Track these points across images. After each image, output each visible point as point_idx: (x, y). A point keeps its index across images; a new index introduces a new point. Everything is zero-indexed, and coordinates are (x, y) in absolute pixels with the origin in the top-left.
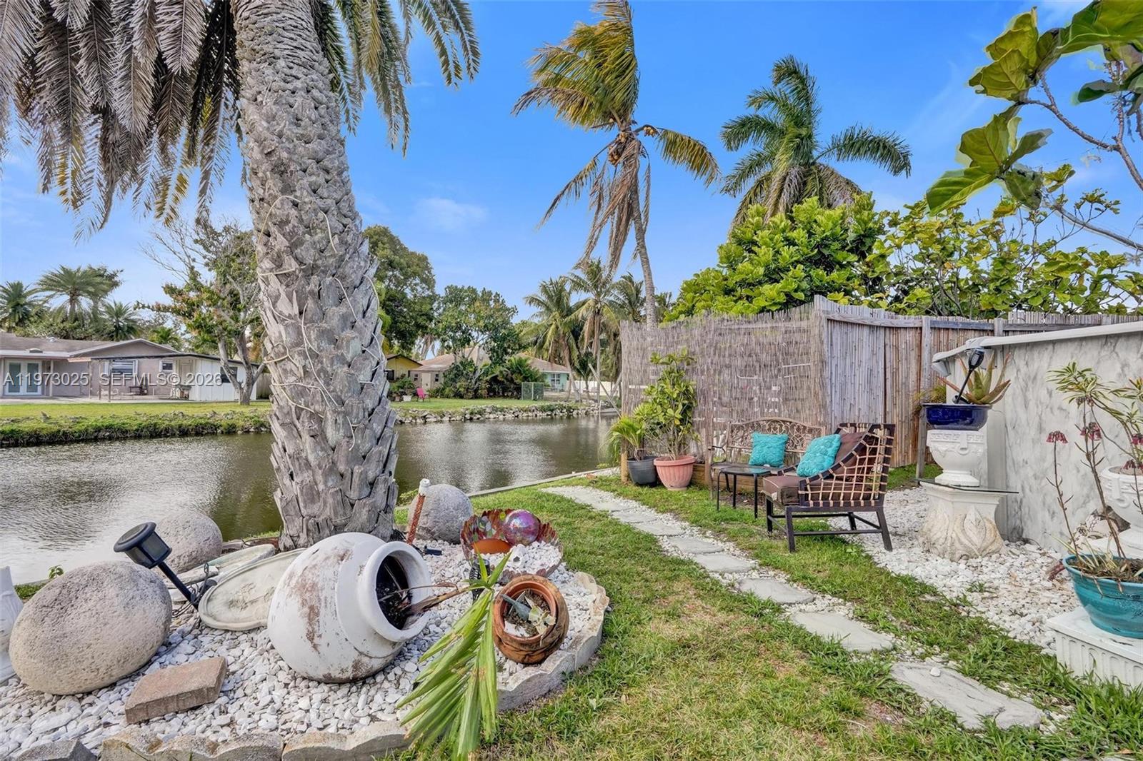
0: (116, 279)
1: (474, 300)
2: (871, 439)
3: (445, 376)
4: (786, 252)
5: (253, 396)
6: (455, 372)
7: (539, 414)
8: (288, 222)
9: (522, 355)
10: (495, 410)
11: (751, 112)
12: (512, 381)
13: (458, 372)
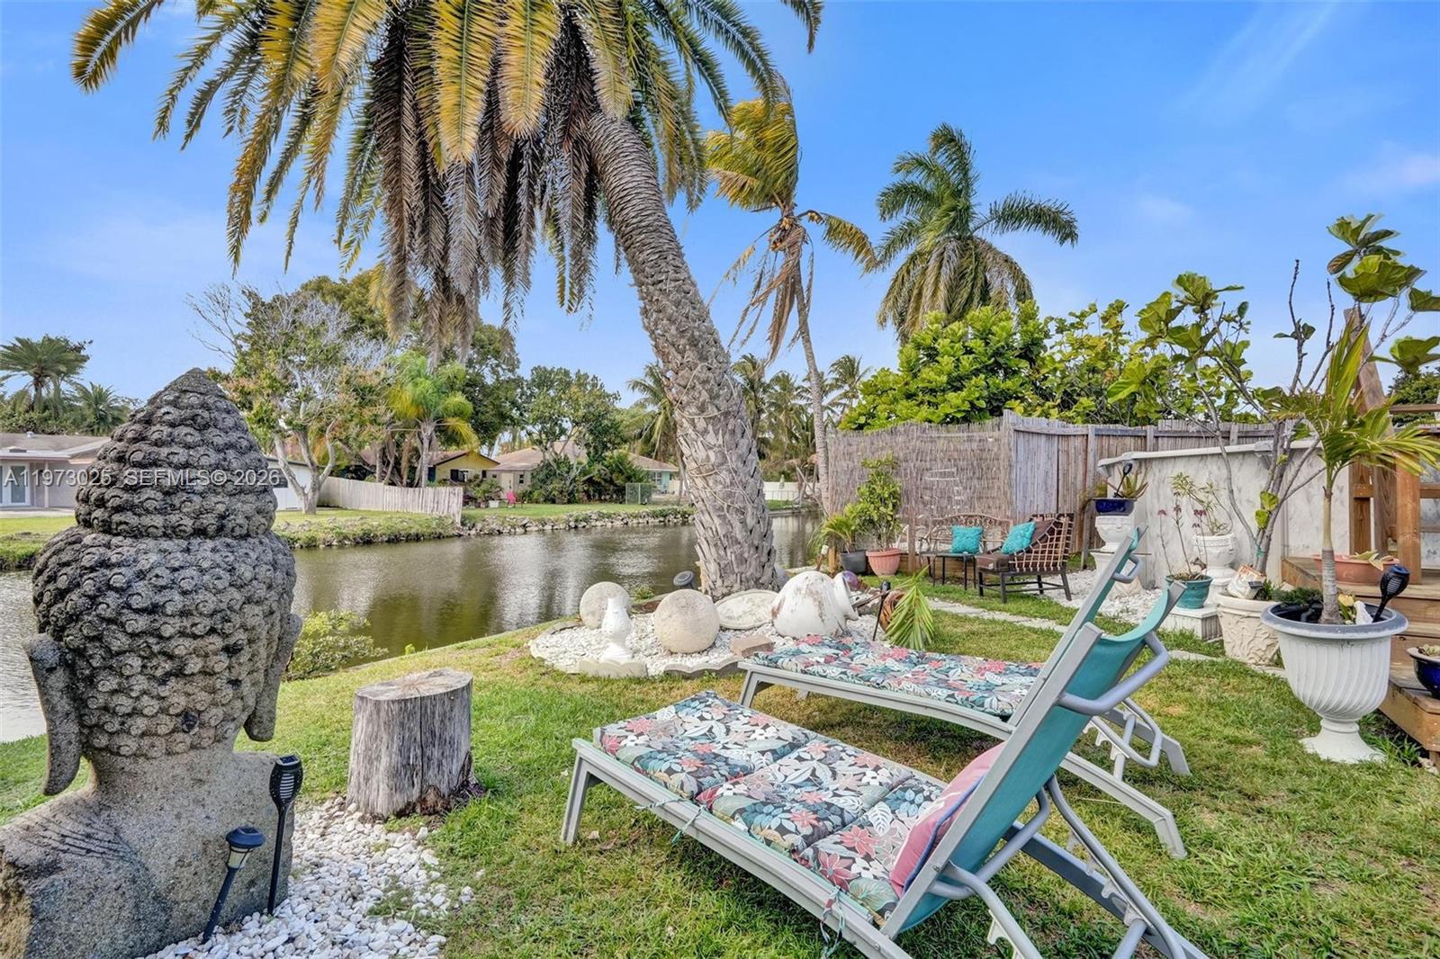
0: (83, 353)
1: (569, 384)
2: (1058, 524)
3: (533, 477)
4: (966, 361)
5: (316, 506)
6: (545, 472)
7: (651, 520)
8: (708, 382)
9: (623, 450)
10: (601, 516)
11: (898, 179)
12: (611, 482)
13: (548, 472)
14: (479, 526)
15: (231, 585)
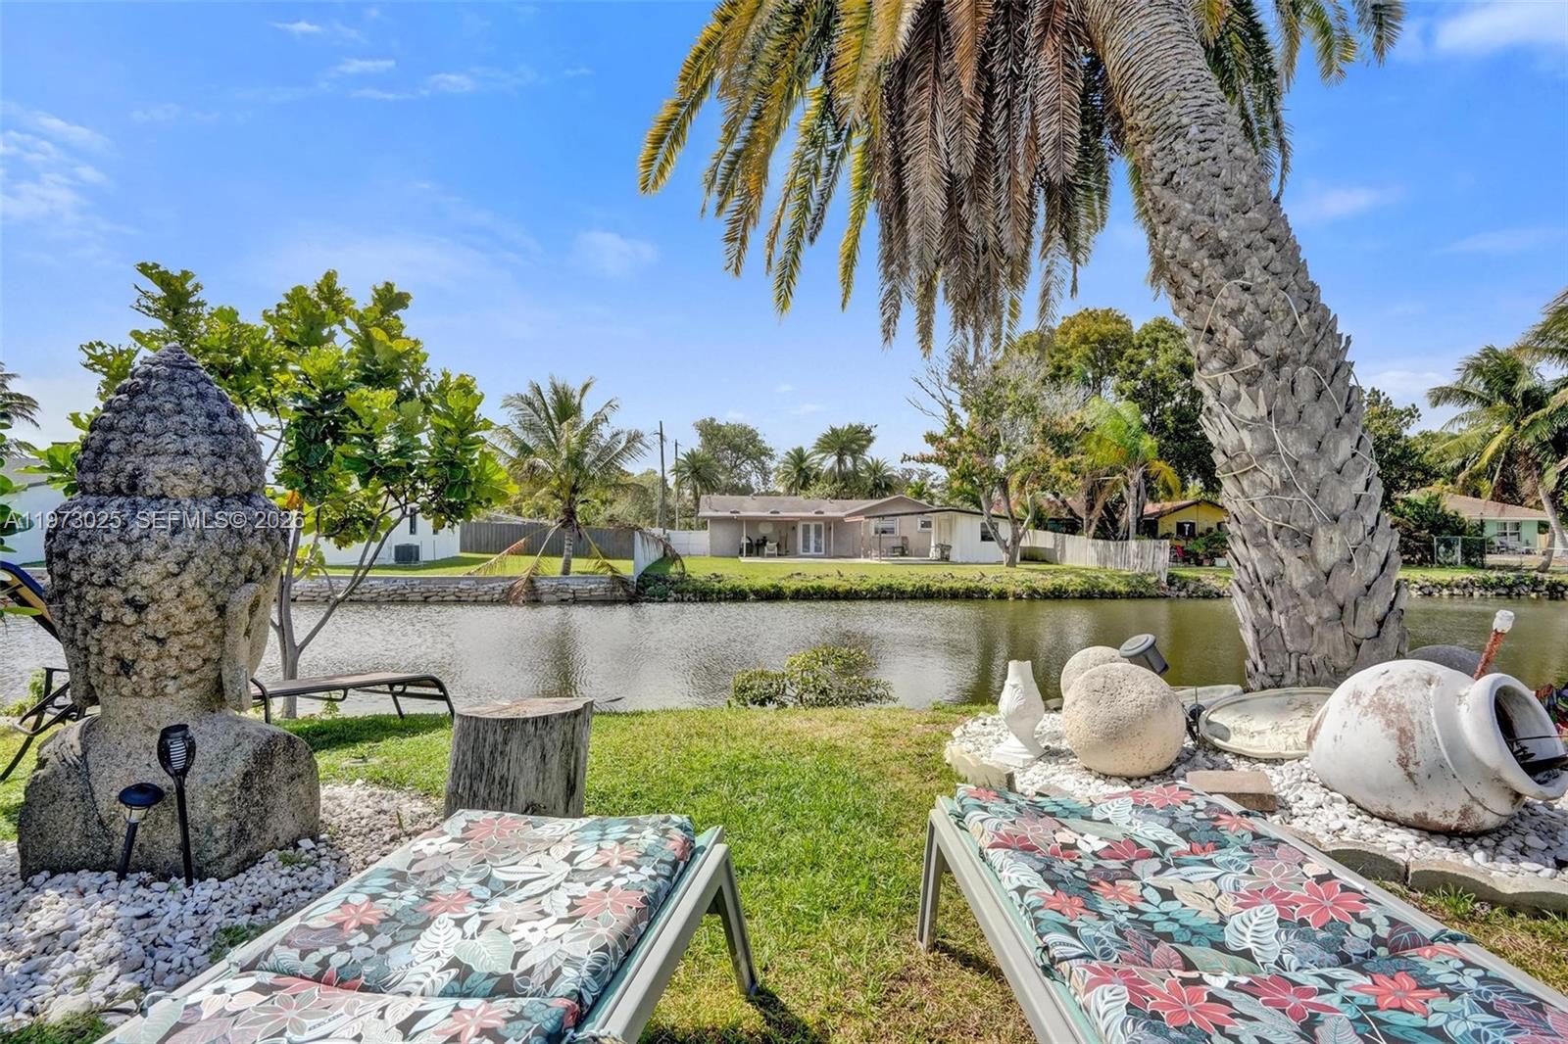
0: (872, 434)
5: (1018, 559)
7: (1479, 592)
8: (1241, 310)
14: (1191, 587)
15: (120, 540)
